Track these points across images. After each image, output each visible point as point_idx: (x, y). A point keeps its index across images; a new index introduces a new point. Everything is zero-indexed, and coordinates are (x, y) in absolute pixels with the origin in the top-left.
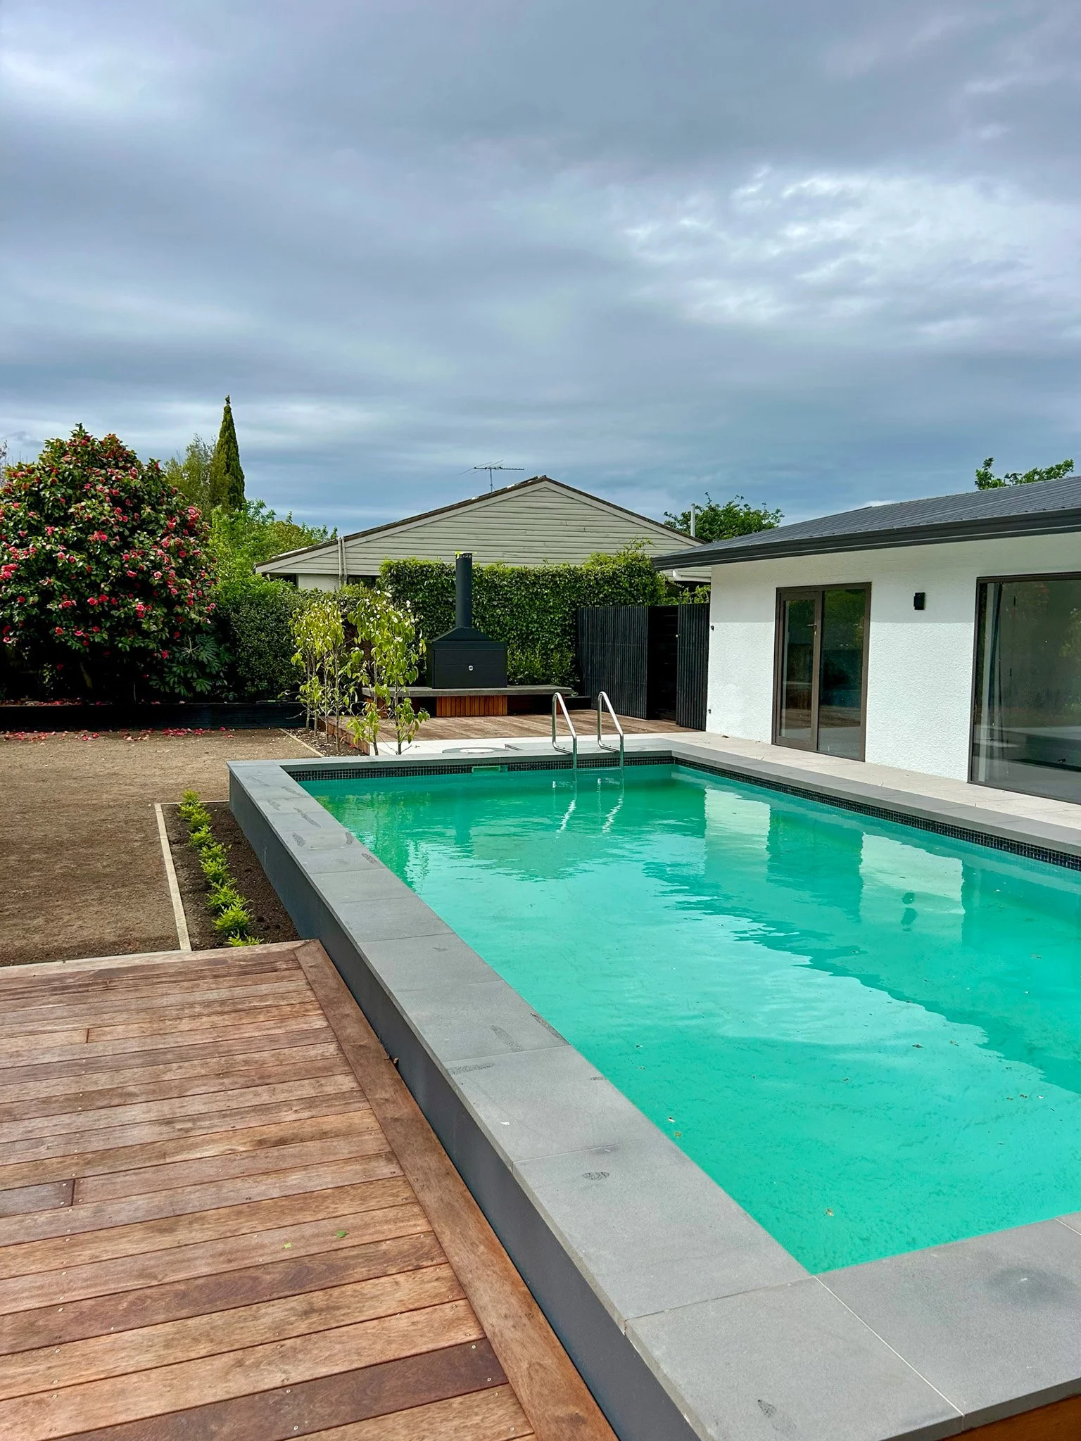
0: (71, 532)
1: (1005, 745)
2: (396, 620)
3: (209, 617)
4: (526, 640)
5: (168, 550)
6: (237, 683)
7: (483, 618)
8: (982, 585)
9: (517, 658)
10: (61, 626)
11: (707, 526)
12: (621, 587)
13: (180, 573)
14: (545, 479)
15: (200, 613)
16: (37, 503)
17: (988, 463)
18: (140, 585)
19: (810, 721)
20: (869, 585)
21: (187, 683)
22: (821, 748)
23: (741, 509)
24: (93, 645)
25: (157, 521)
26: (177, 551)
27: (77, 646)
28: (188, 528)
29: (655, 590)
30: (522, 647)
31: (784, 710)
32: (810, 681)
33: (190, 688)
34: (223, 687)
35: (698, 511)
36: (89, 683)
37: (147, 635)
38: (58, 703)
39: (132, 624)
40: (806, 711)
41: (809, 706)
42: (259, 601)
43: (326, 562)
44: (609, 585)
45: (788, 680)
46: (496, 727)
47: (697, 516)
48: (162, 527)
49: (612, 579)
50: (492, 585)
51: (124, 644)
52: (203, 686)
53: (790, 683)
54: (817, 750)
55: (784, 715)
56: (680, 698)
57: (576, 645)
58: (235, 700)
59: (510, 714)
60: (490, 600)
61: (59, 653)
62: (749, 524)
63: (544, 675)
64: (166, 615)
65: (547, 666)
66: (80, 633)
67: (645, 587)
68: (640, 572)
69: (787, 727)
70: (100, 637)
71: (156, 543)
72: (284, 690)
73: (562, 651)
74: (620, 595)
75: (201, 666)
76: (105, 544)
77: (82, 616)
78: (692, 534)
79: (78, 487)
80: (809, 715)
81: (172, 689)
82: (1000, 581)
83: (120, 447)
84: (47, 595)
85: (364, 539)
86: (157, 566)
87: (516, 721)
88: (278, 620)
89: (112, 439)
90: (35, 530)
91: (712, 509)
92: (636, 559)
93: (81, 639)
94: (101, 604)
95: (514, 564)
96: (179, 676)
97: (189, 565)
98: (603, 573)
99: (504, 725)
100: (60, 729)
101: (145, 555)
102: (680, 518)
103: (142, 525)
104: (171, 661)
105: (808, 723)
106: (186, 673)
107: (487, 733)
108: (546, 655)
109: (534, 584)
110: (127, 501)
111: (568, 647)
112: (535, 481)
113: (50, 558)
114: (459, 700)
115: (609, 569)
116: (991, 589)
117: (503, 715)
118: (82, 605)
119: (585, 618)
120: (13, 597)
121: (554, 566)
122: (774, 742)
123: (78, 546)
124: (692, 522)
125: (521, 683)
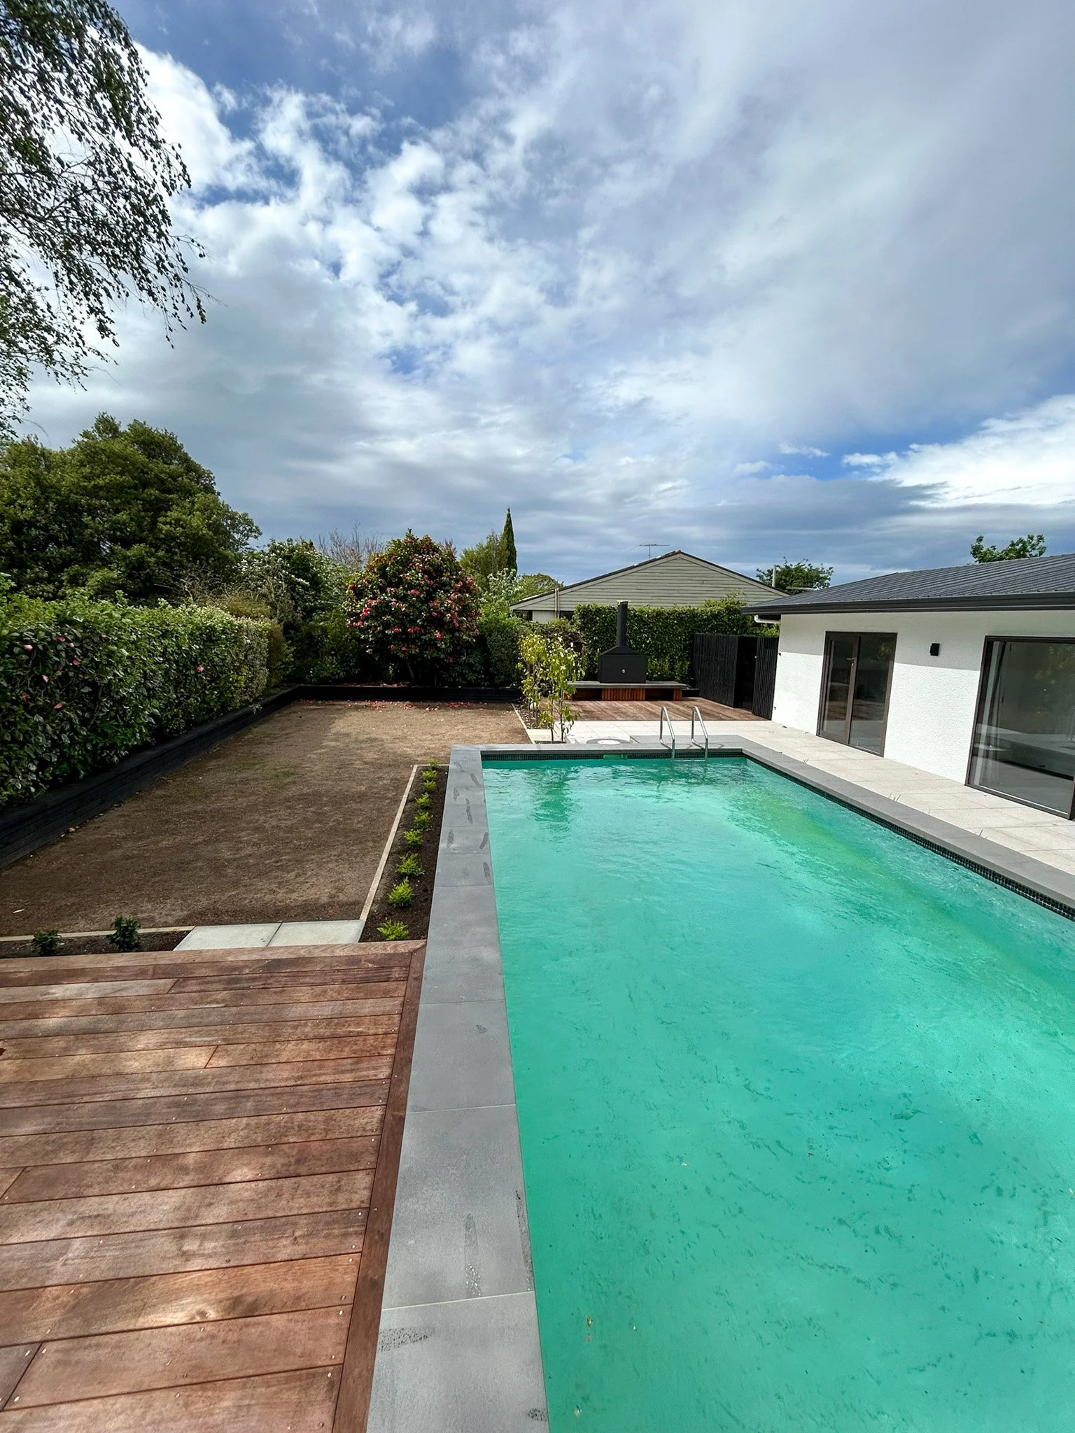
0: (401, 591)
1: (998, 750)
2: (562, 656)
3: (474, 637)
4: (660, 654)
5: (454, 601)
6: (490, 677)
7: (634, 640)
8: (989, 642)
9: (654, 663)
10: (394, 645)
11: (783, 577)
12: (723, 621)
13: (461, 614)
14: (680, 552)
15: (469, 636)
16: (383, 574)
17: (980, 540)
18: (437, 621)
19: (845, 714)
20: (895, 635)
21: (463, 675)
22: (851, 742)
23: (806, 567)
24: (411, 656)
25: (450, 584)
26: (459, 601)
27: (402, 656)
28: (466, 588)
29: (745, 623)
30: (658, 657)
31: (827, 704)
32: (848, 683)
33: (464, 679)
34: (481, 678)
35: (778, 569)
36: (412, 675)
37: (439, 649)
38: (396, 686)
39: (432, 643)
40: (842, 704)
41: (846, 699)
42: (502, 629)
43: (549, 603)
44: (715, 620)
45: (832, 681)
46: (635, 711)
47: (777, 572)
48: (452, 588)
49: (715, 616)
50: (640, 619)
51: (427, 654)
52: (471, 677)
53: (834, 684)
54: (849, 744)
55: (827, 707)
56: (756, 695)
57: (691, 657)
58: (488, 686)
59: (647, 699)
60: (640, 628)
61: (393, 658)
62: (812, 578)
63: (670, 674)
64: (451, 638)
65: (672, 669)
66: (404, 649)
67: (738, 621)
68: (736, 611)
69: (829, 719)
70: (416, 651)
71: (448, 597)
72: (513, 682)
73: (683, 660)
74: (722, 625)
75: (471, 666)
76: (418, 597)
77: (404, 638)
78: (773, 585)
79: (406, 564)
80: (845, 708)
81: (455, 678)
82: (1004, 640)
83: (431, 543)
84: (387, 625)
85: (570, 590)
86: (448, 610)
87: (649, 706)
88: (513, 641)
89: (428, 539)
90: (383, 590)
91: (787, 567)
92: (733, 603)
93: (404, 652)
94: (415, 632)
95: (656, 606)
96: (458, 672)
97: (465, 611)
98: (711, 612)
99: (641, 709)
100: (395, 700)
101: (442, 604)
102: (767, 572)
103: (443, 586)
104: (454, 663)
105: (842, 716)
106: (462, 670)
107: (628, 716)
108: (672, 663)
109: (667, 618)
110: (434, 572)
111: (687, 658)
112: (674, 554)
113: (388, 605)
114: (616, 690)
115: (716, 609)
116: (996, 645)
117: (642, 700)
118: (405, 632)
119: (698, 640)
120: (369, 627)
121: (682, 606)
122: (818, 734)
123: (403, 599)
124: (773, 575)
125: (656, 679)
